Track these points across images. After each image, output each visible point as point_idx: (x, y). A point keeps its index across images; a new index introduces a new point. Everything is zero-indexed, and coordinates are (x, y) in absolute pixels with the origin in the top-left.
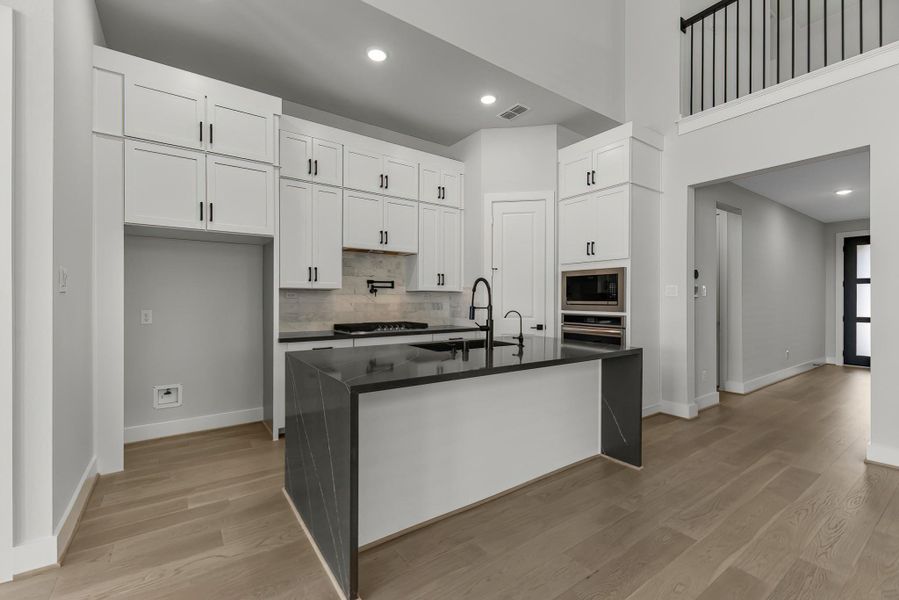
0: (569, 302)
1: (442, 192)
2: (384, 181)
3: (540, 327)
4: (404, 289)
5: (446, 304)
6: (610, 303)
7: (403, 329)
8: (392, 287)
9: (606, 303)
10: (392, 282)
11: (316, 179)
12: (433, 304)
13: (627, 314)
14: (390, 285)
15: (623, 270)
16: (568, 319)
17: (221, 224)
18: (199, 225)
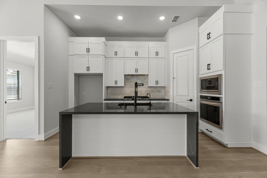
0: (202, 90)
1: (157, 54)
2: (137, 54)
3: (191, 100)
4: (147, 86)
5: (163, 91)
6: (216, 91)
7: (140, 98)
8: (143, 85)
9: (214, 91)
10: (143, 84)
11: (117, 56)
12: (158, 91)
13: (223, 96)
14: (142, 85)
15: (221, 75)
16: (202, 97)
17: (92, 71)
18: (87, 72)
